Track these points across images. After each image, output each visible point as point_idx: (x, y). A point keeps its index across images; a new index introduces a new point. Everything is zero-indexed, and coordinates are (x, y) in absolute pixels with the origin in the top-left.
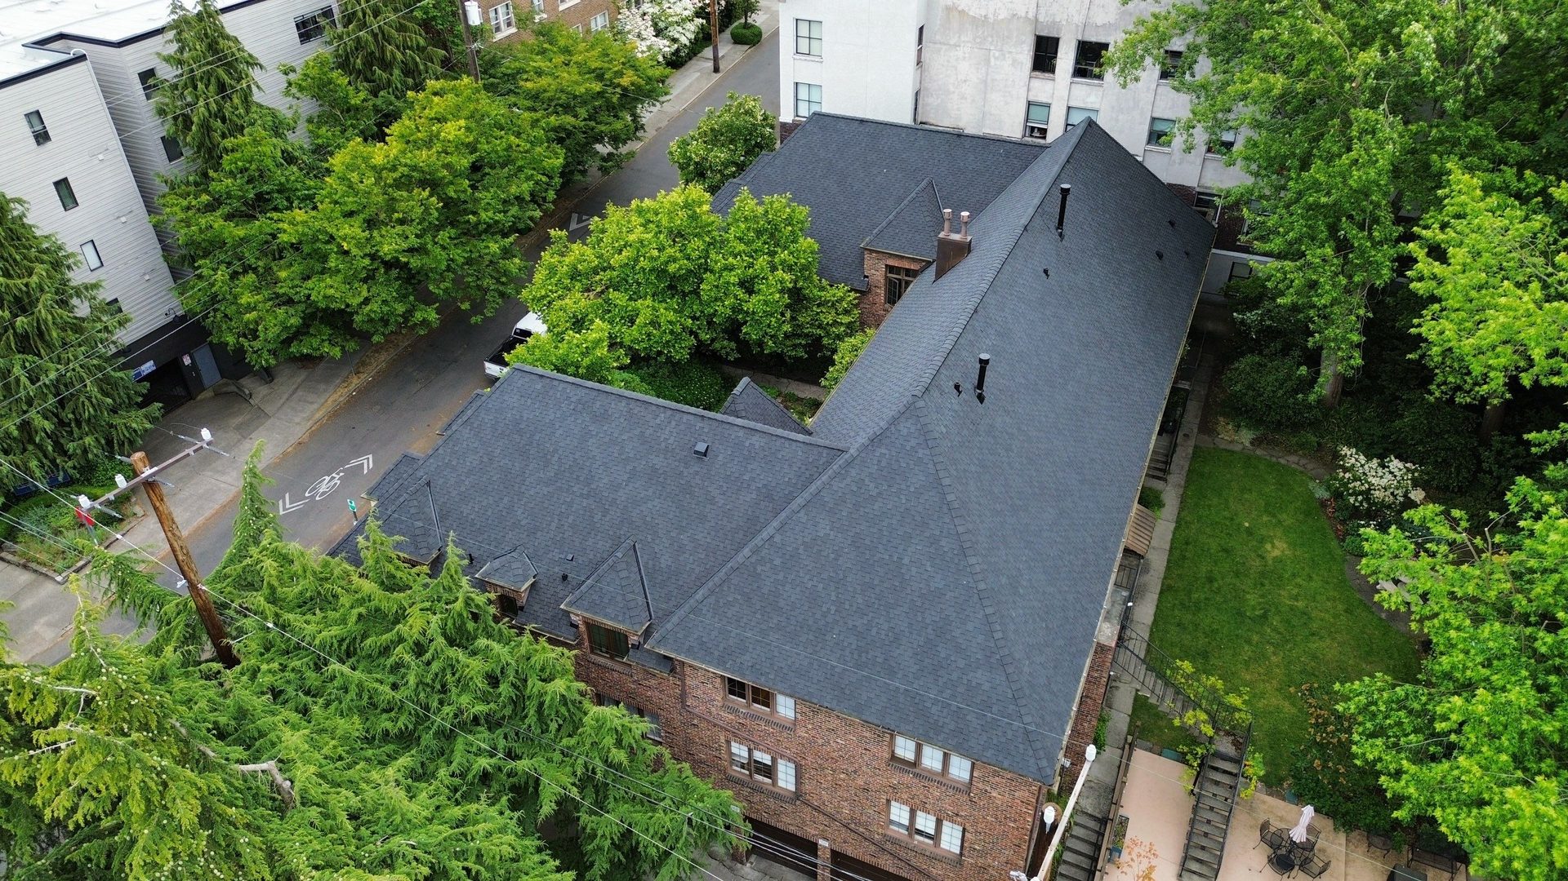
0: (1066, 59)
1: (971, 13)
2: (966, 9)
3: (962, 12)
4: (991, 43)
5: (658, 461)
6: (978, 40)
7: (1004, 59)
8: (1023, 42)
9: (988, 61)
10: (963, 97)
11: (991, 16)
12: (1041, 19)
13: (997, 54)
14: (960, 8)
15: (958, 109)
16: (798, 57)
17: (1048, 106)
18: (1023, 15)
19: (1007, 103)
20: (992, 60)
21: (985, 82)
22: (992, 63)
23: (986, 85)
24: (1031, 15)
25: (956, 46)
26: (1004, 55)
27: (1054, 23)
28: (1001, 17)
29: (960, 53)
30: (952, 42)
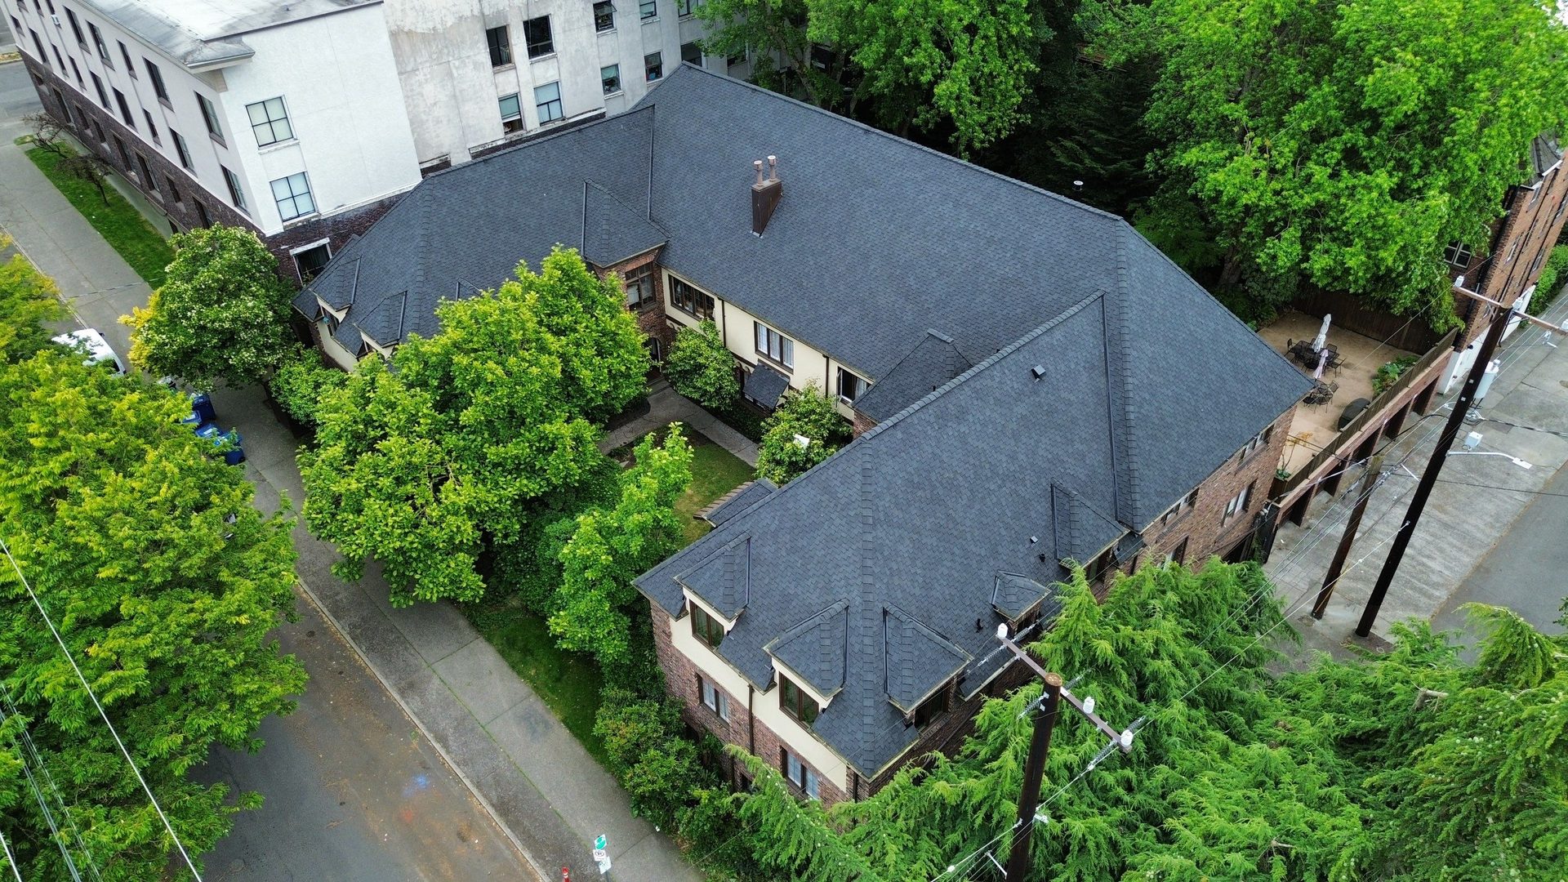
0: (518, 43)
1: (419, 31)
2: (413, 28)
3: (409, 33)
4: (448, 54)
5: (1020, 409)
6: (435, 56)
7: (465, 66)
8: (478, 42)
9: (450, 74)
10: (438, 122)
11: (439, 27)
12: (487, 12)
13: (457, 63)
14: (406, 29)
15: (438, 136)
16: (264, 150)
17: (516, 96)
18: (469, 14)
19: (481, 109)
20: (454, 71)
21: (455, 96)
22: (456, 75)
23: (456, 99)
24: (476, 12)
25: (414, 70)
26: (463, 62)
27: (499, 12)
28: (449, 24)
29: (420, 77)
30: (409, 68)
